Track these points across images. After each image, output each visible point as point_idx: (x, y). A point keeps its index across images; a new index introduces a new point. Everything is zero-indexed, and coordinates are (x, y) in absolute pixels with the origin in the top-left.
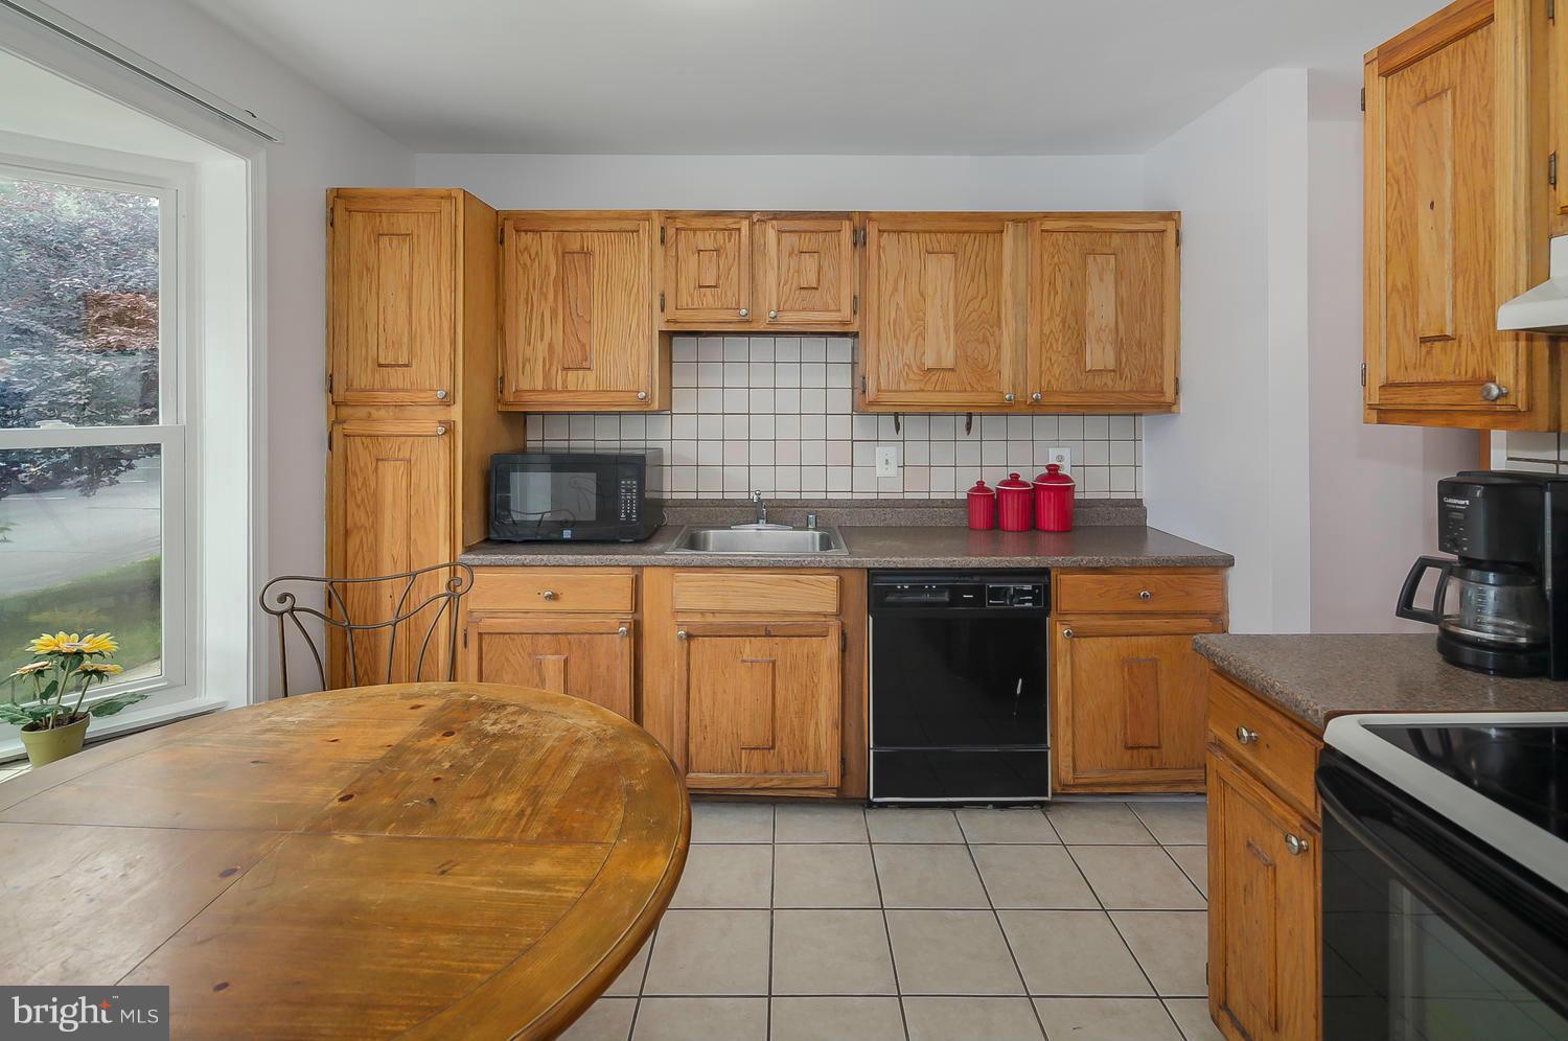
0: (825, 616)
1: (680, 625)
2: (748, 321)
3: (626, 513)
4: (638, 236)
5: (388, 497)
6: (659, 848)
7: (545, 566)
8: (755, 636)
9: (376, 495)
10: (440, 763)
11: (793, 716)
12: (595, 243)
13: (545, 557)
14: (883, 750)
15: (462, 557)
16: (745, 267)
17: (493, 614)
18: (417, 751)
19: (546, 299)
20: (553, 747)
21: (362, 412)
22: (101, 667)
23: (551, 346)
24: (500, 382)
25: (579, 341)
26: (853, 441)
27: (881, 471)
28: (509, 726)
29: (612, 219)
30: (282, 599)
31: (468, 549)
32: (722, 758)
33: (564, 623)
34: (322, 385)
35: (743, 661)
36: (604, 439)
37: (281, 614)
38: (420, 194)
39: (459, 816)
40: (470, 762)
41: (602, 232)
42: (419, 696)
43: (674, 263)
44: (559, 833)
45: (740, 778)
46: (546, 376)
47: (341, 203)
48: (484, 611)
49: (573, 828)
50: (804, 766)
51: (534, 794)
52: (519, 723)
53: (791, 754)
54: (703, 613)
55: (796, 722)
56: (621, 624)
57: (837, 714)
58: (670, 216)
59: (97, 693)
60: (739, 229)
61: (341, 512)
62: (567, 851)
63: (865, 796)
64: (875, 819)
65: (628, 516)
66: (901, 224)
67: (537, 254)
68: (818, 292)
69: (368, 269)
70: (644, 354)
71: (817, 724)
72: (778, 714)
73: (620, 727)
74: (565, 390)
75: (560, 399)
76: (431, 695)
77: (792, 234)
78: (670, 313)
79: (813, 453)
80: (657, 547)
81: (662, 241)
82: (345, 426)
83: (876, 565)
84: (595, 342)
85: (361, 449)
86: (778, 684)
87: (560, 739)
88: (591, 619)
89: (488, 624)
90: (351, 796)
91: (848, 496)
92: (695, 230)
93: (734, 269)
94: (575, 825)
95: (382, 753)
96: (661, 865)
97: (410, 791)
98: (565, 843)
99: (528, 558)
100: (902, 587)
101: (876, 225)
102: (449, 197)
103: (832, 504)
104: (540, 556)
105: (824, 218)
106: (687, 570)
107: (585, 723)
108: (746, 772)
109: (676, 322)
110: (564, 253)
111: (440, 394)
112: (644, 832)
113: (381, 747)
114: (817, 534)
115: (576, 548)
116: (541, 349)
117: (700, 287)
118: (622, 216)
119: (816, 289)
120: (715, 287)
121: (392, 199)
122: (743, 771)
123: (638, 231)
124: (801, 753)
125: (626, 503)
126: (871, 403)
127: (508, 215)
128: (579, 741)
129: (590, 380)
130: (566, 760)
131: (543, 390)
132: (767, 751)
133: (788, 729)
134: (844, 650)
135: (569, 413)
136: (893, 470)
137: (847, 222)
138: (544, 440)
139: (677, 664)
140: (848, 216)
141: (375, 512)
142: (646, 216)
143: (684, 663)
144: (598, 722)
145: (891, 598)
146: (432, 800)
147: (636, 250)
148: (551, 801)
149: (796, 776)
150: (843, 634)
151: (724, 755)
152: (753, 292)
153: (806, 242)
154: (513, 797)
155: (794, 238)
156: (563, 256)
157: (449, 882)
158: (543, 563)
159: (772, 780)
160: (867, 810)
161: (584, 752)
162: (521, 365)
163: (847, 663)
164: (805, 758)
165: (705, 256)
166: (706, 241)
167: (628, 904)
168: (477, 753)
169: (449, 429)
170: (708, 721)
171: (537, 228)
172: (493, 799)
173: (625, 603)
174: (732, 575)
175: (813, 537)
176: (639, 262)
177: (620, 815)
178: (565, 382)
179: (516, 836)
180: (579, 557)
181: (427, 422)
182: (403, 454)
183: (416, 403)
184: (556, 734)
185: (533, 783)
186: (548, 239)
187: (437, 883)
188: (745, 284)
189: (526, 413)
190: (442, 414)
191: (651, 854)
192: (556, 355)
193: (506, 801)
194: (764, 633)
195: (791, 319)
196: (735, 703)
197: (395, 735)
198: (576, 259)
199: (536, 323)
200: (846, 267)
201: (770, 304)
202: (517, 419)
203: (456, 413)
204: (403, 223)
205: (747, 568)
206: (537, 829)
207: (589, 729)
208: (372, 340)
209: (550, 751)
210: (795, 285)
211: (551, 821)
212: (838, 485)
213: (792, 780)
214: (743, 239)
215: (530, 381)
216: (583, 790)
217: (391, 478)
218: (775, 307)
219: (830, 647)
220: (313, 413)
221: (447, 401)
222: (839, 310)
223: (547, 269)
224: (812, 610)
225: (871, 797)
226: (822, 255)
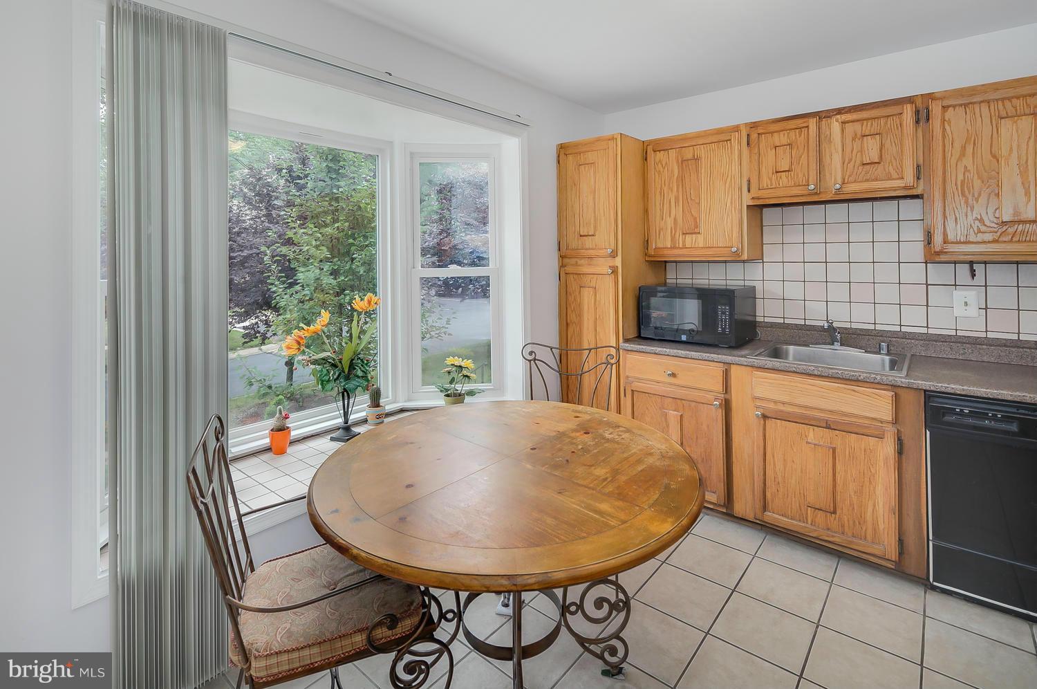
0: (882, 422)
1: (757, 407)
2: (816, 194)
3: (721, 327)
4: (731, 143)
5: (586, 308)
6: (670, 520)
7: (668, 355)
8: (818, 426)
9: (580, 305)
10: (577, 445)
11: (852, 494)
12: (702, 152)
13: (667, 350)
14: (943, 544)
15: (622, 344)
16: (813, 153)
17: (639, 380)
18: (570, 437)
19: (672, 191)
20: (635, 453)
21: (573, 261)
22: (468, 374)
23: (675, 219)
24: (646, 243)
25: (692, 215)
26: (927, 285)
27: (959, 311)
28: (617, 437)
29: (712, 134)
30: (531, 353)
31: (626, 340)
32: (791, 508)
33: (680, 393)
34: (556, 247)
35: (807, 443)
36: (714, 278)
37: (530, 361)
38: (599, 140)
39: (577, 471)
40: (591, 449)
41: (706, 144)
42: (580, 412)
43: (757, 158)
44: (619, 494)
45: (806, 527)
46: (673, 239)
47: (563, 150)
48: (635, 378)
49: (628, 494)
50: (863, 534)
51: (615, 473)
52: (623, 437)
53: (851, 523)
54: (775, 402)
55: (855, 499)
56: (716, 399)
57: (894, 502)
58: (754, 125)
59: (468, 387)
60: (807, 127)
61: (565, 315)
62: (619, 503)
63: (925, 577)
64: (933, 599)
65: (724, 330)
66: (968, 98)
67: (666, 163)
68: (880, 167)
69: (575, 184)
70: (736, 222)
71: (874, 506)
72: (839, 488)
73: (678, 453)
74: (684, 247)
75: (681, 253)
76: (586, 413)
77: (855, 123)
78: (754, 192)
79: (887, 293)
80: (744, 352)
81: (748, 144)
82: (566, 268)
83: (932, 388)
84: (703, 216)
85: (572, 279)
86: (838, 467)
87: (641, 450)
88: (697, 393)
89: (637, 385)
90: (535, 449)
91: (924, 330)
92: (772, 133)
93: (804, 157)
94: (630, 493)
95: (555, 434)
96: (665, 527)
97: (560, 454)
98: (620, 500)
99: (658, 350)
100: (961, 410)
101: (940, 103)
102: (613, 138)
103: (906, 336)
104: (665, 349)
105: (885, 106)
106: (763, 370)
107: (659, 446)
108: (812, 524)
109: (758, 198)
110: (682, 161)
111: (609, 251)
112: (665, 509)
113: (555, 431)
114: (887, 358)
115: (690, 347)
116: (670, 222)
117: (777, 172)
118: (719, 132)
119: (879, 163)
120: (788, 171)
121: (585, 144)
122: (809, 521)
123: (730, 140)
124: (859, 523)
125: (722, 321)
126: (938, 253)
127: (650, 142)
128: (651, 454)
129: (700, 241)
130: (639, 461)
131: (671, 248)
132: (829, 514)
133: (848, 502)
134: (900, 452)
135: (692, 262)
136: (973, 311)
137: (909, 106)
138: (677, 279)
139: (756, 434)
140: (910, 100)
141: (580, 316)
142: (736, 129)
143: (761, 434)
144: (666, 447)
145: (948, 418)
146: (567, 461)
147: (730, 152)
148: (623, 478)
149: (854, 540)
150: (899, 439)
151: (793, 507)
152: (820, 171)
153: (868, 128)
154: (604, 471)
155: (857, 126)
156: (682, 163)
157: (561, 498)
158: (666, 354)
159: (833, 536)
160: (928, 591)
161: (650, 460)
162: (658, 232)
163: (904, 464)
164: (864, 529)
165: (780, 150)
166: (781, 139)
167: (640, 538)
168: (597, 445)
169: (614, 271)
170: (780, 479)
171: (666, 148)
172: (595, 469)
173: (719, 387)
174: (798, 378)
175: (883, 360)
176: (732, 160)
177: (656, 497)
178: (684, 242)
179: (598, 489)
180: (688, 352)
181: (603, 267)
182: (593, 284)
183: (598, 256)
184: (639, 447)
185: (617, 467)
186: (673, 153)
187: (556, 496)
188: (813, 166)
189: (666, 262)
190: (611, 262)
191: (664, 521)
192: (678, 226)
193: (600, 472)
194: (825, 425)
195: (853, 188)
196: (802, 472)
197: (562, 427)
198: (690, 164)
199: (666, 206)
200: (908, 143)
201: (835, 179)
202: (659, 265)
203: (618, 262)
204: (591, 157)
205: (810, 375)
206: (610, 489)
207: (659, 449)
208: (577, 224)
209: (632, 455)
210: (858, 162)
211: (618, 487)
212: (913, 321)
213: (851, 542)
214: (811, 133)
215: (663, 242)
216: (642, 478)
217: (587, 296)
218: (840, 181)
219: (887, 448)
220: (550, 262)
221: (613, 255)
222: (903, 178)
223: (672, 171)
224: (868, 415)
225: (931, 580)
226: (884, 135)
